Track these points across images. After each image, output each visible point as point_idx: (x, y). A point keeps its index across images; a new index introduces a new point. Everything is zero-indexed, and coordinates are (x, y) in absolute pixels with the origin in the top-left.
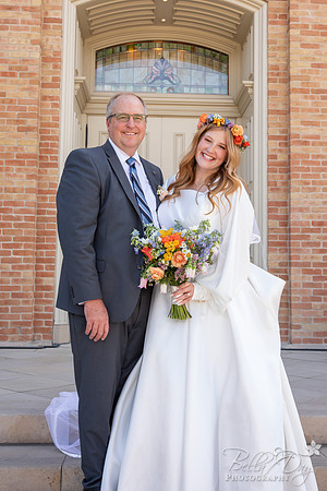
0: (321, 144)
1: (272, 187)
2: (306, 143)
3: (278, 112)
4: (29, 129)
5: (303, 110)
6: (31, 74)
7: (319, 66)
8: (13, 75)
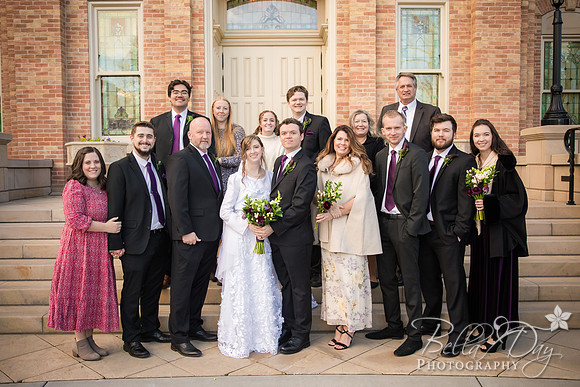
0: (370, 65)
1: (340, 93)
2: (360, 65)
3: (343, 45)
4: (185, 61)
5: (359, 44)
6: (186, 26)
7: (369, 14)
8: (174, 27)
